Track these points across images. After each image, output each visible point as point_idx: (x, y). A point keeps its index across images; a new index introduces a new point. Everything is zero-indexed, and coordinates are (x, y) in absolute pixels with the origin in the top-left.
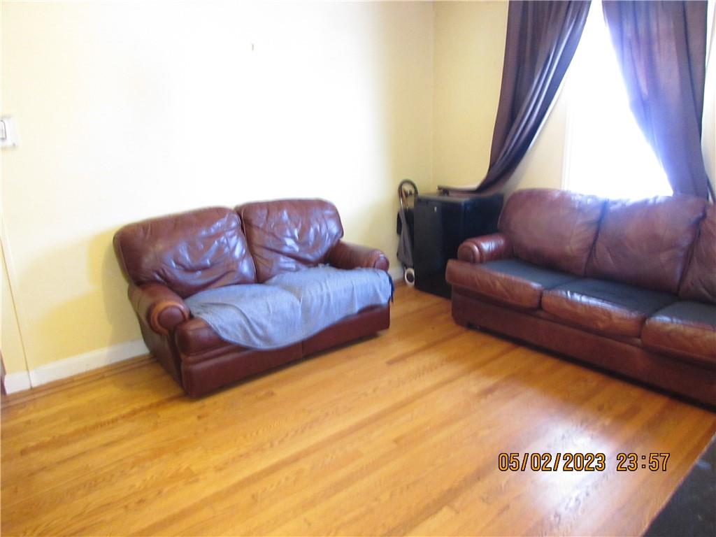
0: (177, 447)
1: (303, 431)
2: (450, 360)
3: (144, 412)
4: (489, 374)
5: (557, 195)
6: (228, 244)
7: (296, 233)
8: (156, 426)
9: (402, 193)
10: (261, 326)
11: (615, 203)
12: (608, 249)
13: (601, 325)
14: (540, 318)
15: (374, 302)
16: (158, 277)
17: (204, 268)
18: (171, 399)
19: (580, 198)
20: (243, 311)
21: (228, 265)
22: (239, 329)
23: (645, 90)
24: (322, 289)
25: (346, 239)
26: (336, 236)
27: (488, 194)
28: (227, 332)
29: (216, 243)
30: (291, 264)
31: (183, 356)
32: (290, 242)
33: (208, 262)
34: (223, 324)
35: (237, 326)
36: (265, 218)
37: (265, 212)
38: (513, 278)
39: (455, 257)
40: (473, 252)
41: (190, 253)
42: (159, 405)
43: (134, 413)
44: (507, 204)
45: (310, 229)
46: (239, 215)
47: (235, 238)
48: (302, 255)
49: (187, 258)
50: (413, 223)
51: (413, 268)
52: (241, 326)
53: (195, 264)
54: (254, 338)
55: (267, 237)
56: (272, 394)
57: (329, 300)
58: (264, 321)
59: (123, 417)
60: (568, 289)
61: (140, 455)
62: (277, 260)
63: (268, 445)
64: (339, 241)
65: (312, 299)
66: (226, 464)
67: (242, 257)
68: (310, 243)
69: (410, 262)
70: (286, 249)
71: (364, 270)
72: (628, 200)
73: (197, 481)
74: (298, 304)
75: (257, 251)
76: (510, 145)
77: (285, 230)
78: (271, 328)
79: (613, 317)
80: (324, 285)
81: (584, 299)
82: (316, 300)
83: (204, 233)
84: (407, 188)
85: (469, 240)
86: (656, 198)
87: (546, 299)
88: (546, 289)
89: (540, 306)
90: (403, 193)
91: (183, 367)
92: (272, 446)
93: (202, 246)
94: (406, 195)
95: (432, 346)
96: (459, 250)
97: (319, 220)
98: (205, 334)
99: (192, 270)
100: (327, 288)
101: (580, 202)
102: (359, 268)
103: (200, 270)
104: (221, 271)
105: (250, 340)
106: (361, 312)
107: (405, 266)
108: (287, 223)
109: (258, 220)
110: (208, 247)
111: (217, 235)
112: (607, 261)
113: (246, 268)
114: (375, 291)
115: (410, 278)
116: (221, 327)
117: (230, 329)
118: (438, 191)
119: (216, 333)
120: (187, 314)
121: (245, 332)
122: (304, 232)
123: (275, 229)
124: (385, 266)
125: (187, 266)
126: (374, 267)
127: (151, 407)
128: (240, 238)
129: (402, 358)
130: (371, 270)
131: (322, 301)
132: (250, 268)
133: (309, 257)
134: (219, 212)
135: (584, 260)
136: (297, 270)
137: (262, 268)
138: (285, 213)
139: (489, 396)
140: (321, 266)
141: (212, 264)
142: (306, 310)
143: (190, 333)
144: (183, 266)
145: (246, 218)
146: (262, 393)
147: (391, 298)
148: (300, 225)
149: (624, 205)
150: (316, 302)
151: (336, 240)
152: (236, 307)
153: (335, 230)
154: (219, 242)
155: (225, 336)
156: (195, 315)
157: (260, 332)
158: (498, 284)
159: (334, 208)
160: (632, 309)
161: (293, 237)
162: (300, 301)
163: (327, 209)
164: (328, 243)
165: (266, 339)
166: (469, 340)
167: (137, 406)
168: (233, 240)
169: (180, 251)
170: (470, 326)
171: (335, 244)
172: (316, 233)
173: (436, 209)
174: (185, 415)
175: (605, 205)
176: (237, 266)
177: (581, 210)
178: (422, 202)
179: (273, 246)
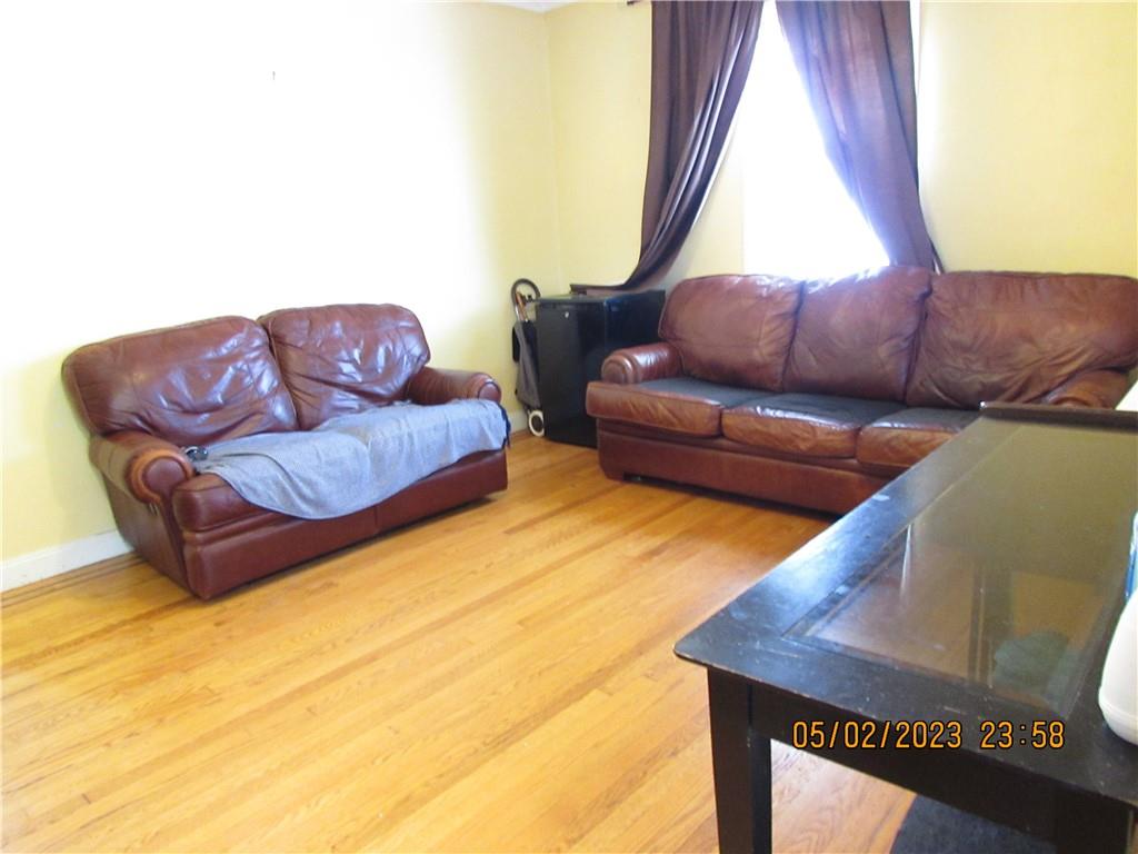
0: (185, 663)
1: (381, 625)
2: (599, 521)
3: (128, 627)
4: (655, 533)
5: (737, 280)
6: (250, 373)
7: (356, 354)
8: (148, 642)
9: (517, 299)
10: (309, 483)
11: (814, 284)
12: (810, 350)
13: (803, 446)
14: (721, 449)
15: (482, 447)
16: (139, 423)
17: (215, 408)
18: (170, 607)
19: (768, 281)
20: (279, 462)
21: (253, 403)
22: (274, 487)
23: (842, 127)
24: (400, 428)
25: (433, 364)
26: (419, 359)
27: (643, 289)
28: (254, 491)
29: (231, 370)
30: (352, 401)
31: (187, 535)
32: (347, 368)
33: (219, 399)
34: (247, 481)
35: (270, 482)
36: (306, 332)
37: (306, 324)
38: (681, 396)
39: (598, 377)
40: (624, 367)
41: (190, 384)
42: (150, 615)
43: (109, 629)
44: (669, 300)
45: (377, 350)
46: (265, 328)
47: (260, 362)
48: (366, 387)
49: (186, 392)
50: (535, 339)
51: (540, 409)
52: (277, 483)
53: (198, 403)
54: (298, 501)
55: (311, 361)
56: (331, 585)
57: (412, 444)
58: (315, 477)
59: (93, 636)
60: (758, 404)
61: (126, 679)
62: (329, 395)
63: (330, 646)
64: (423, 367)
65: (386, 442)
66: (265, 676)
67: (274, 392)
68: (380, 370)
69: (535, 402)
70: (342, 379)
71: (464, 402)
72: (831, 279)
73: (220, 700)
74: (365, 450)
75: (297, 382)
76: (667, 217)
77: (339, 351)
78: (325, 487)
79: (819, 433)
80: (403, 421)
81: (779, 414)
82: (391, 444)
83: (210, 355)
84: (524, 290)
85: (617, 352)
86: (867, 272)
87: (727, 421)
88: (727, 408)
89: (720, 434)
90: (519, 298)
91: (188, 552)
92: (334, 646)
93: (209, 376)
94: (525, 302)
95: (571, 506)
96: (603, 369)
97: (391, 335)
98: (221, 497)
99: (196, 412)
100: (408, 426)
101: (768, 287)
102: (457, 400)
103: (206, 412)
104: (239, 414)
105: (293, 505)
106: (463, 461)
107: (528, 408)
108: (341, 338)
109: (295, 335)
110: (218, 375)
111: (232, 358)
112: (810, 365)
113: (280, 410)
114: (482, 430)
115: (537, 423)
116: (246, 485)
117: (260, 488)
118: (570, 289)
119: (239, 494)
120: (190, 471)
121: (284, 490)
122: (368, 354)
123: (324, 349)
124: (496, 396)
125: (187, 406)
126: (478, 397)
127: (137, 619)
128: (268, 365)
129: (529, 524)
130: (473, 401)
131: (401, 444)
132: (286, 408)
133: (379, 390)
134: (235, 324)
135: (780, 369)
136: (361, 410)
137: (305, 410)
138: (338, 324)
139: (656, 558)
140: (397, 403)
141: (226, 402)
142: (378, 459)
143: (197, 496)
144: (179, 405)
145: (277, 334)
146: (316, 585)
147: (506, 441)
148: (362, 343)
149: (826, 285)
150: (392, 446)
151: (420, 364)
152: (267, 456)
153: (417, 351)
154: (235, 368)
155: (253, 499)
156: (202, 471)
157: (306, 491)
158: (660, 406)
159: (414, 318)
160: (842, 420)
161: (352, 361)
162: (367, 444)
163: (402, 319)
164: (407, 370)
165: (316, 503)
166: (626, 493)
167: (113, 619)
168: (257, 368)
169: (174, 382)
170: (628, 477)
171: (417, 371)
172: (388, 355)
173: (567, 315)
174: (196, 623)
175: (801, 290)
176: (267, 406)
177: (771, 298)
178: (546, 306)
179: (320, 374)
